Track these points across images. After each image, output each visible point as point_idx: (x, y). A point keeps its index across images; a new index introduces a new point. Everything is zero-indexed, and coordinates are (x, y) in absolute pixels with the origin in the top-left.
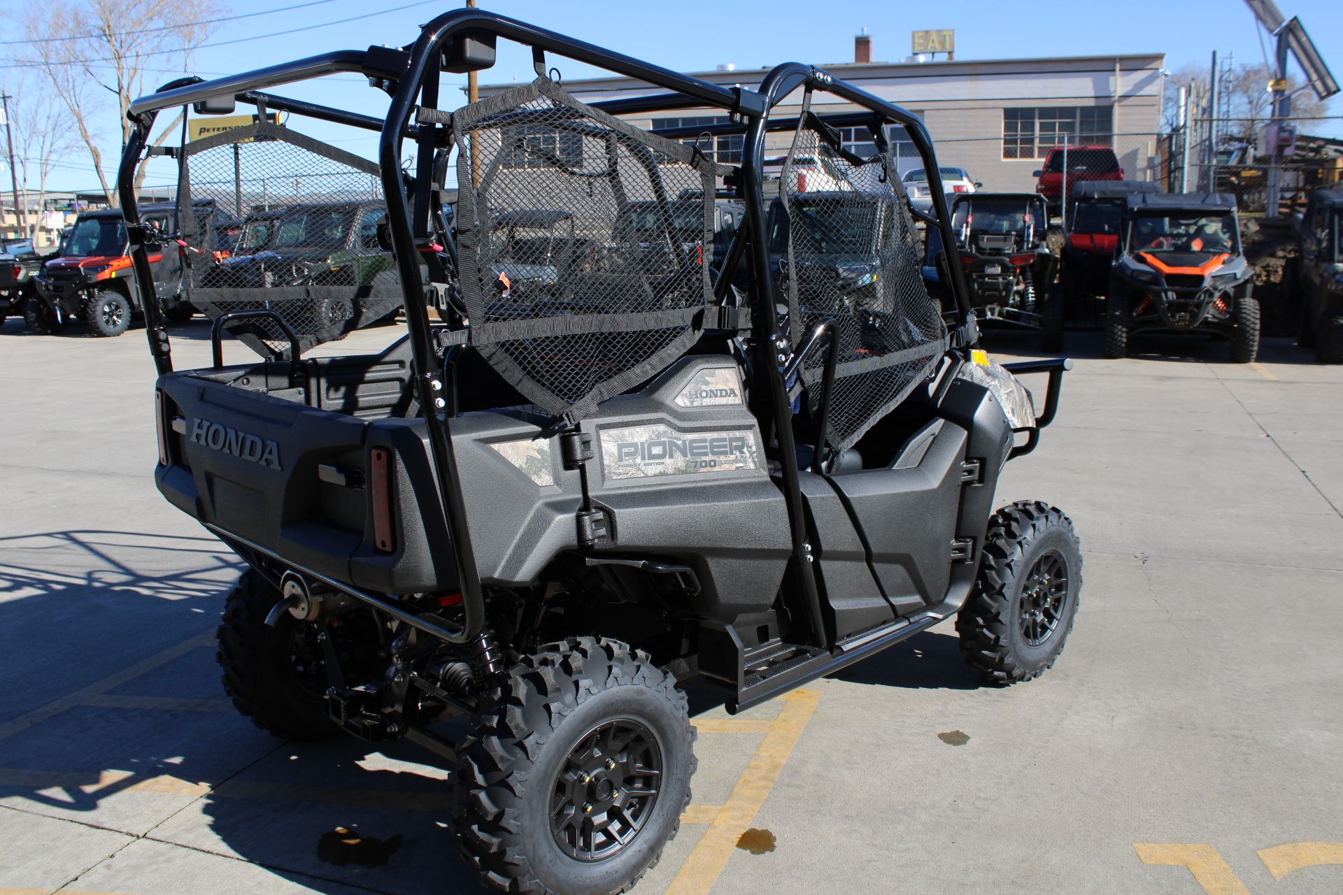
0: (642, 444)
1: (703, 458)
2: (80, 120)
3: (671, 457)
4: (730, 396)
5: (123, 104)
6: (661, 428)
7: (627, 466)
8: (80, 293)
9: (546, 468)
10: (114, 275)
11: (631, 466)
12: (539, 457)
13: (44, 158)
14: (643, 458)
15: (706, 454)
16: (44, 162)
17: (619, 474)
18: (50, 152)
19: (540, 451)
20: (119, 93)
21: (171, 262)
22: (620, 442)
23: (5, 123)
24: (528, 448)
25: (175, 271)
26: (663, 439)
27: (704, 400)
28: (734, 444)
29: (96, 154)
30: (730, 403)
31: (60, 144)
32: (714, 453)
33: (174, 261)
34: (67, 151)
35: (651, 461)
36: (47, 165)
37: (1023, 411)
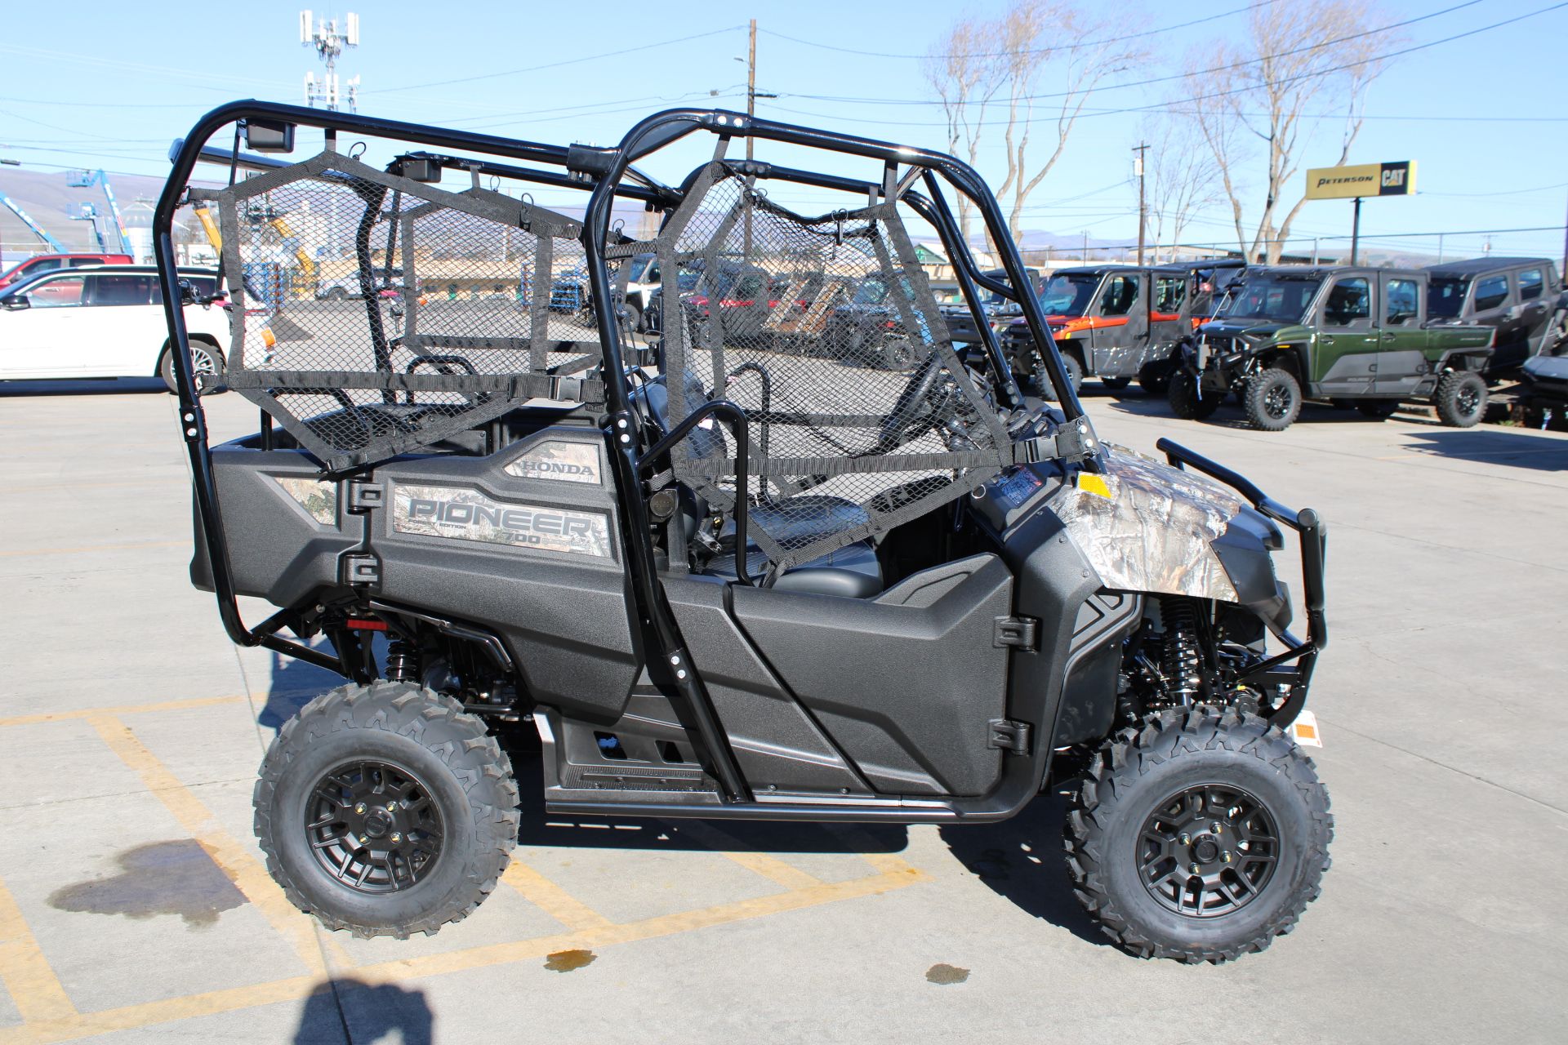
0: (442, 504)
1: (521, 532)
2: (1225, 169)
3: (476, 522)
4: (582, 473)
5: (1274, 152)
6: (472, 493)
7: (419, 522)
8: (1033, 352)
9: (329, 508)
10: (1068, 337)
11: (423, 523)
12: (323, 497)
13: (1180, 212)
14: (440, 518)
15: (527, 528)
16: (1180, 217)
17: (409, 529)
18: (1188, 205)
19: (326, 492)
20: (1271, 140)
21: (1136, 326)
22: (415, 498)
23: (1140, 174)
24: (312, 487)
25: (1140, 337)
26: (469, 504)
27: (544, 473)
28: (572, 524)
29: (1237, 208)
30: (581, 480)
31: (1199, 196)
32: (536, 528)
33: (1140, 326)
34: (1206, 204)
35: (449, 523)
36: (1183, 219)
37: (1171, 570)
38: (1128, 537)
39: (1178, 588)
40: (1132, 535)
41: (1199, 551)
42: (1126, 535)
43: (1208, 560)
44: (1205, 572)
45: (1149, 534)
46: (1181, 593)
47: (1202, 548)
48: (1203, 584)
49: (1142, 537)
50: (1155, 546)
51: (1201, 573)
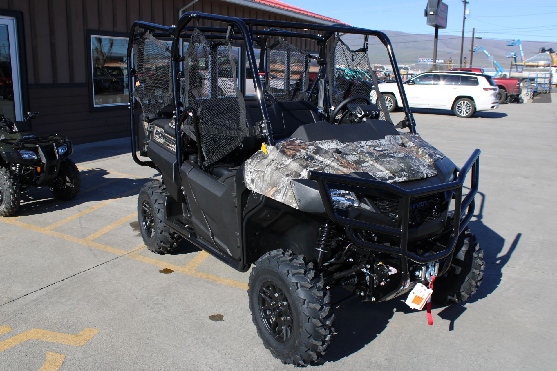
6: (163, 130)
11: (156, 137)
22: (157, 130)
26: (162, 133)
28: (174, 142)
32: (169, 142)
35: (159, 138)
37: (272, 188)
38: (260, 171)
39: (272, 196)
40: (261, 170)
41: (285, 183)
42: (259, 169)
43: (288, 187)
44: (285, 192)
45: (267, 171)
46: (273, 198)
47: (287, 181)
48: (283, 197)
49: (264, 172)
50: (268, 176)
51: (283, 192)
